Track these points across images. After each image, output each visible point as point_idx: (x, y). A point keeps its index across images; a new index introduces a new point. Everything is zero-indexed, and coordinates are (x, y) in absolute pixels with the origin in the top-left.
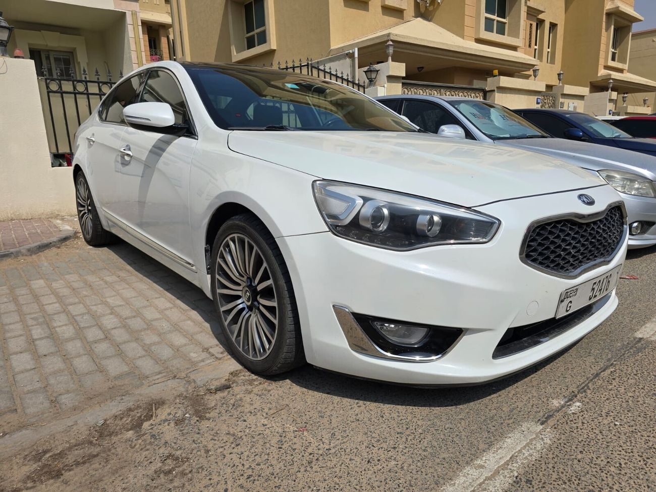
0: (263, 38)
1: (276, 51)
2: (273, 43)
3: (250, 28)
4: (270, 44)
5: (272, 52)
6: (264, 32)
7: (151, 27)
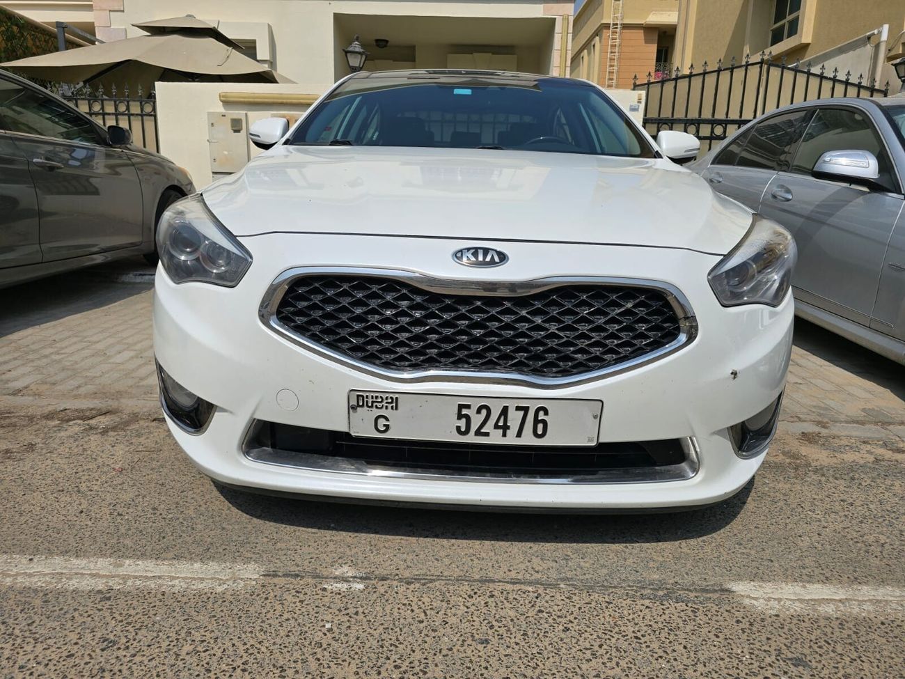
0: (793, 28)
1: (810, 46)
2: (806, 33)
3: (780, 15)
4: (801, 37)
5: (804, 48)
6: (797, 19)
7: (665, 32)
